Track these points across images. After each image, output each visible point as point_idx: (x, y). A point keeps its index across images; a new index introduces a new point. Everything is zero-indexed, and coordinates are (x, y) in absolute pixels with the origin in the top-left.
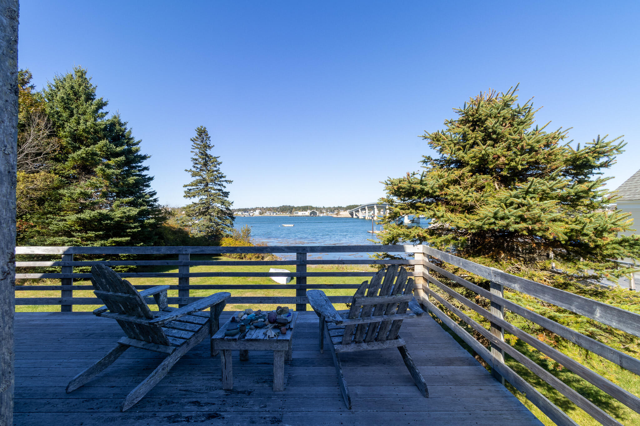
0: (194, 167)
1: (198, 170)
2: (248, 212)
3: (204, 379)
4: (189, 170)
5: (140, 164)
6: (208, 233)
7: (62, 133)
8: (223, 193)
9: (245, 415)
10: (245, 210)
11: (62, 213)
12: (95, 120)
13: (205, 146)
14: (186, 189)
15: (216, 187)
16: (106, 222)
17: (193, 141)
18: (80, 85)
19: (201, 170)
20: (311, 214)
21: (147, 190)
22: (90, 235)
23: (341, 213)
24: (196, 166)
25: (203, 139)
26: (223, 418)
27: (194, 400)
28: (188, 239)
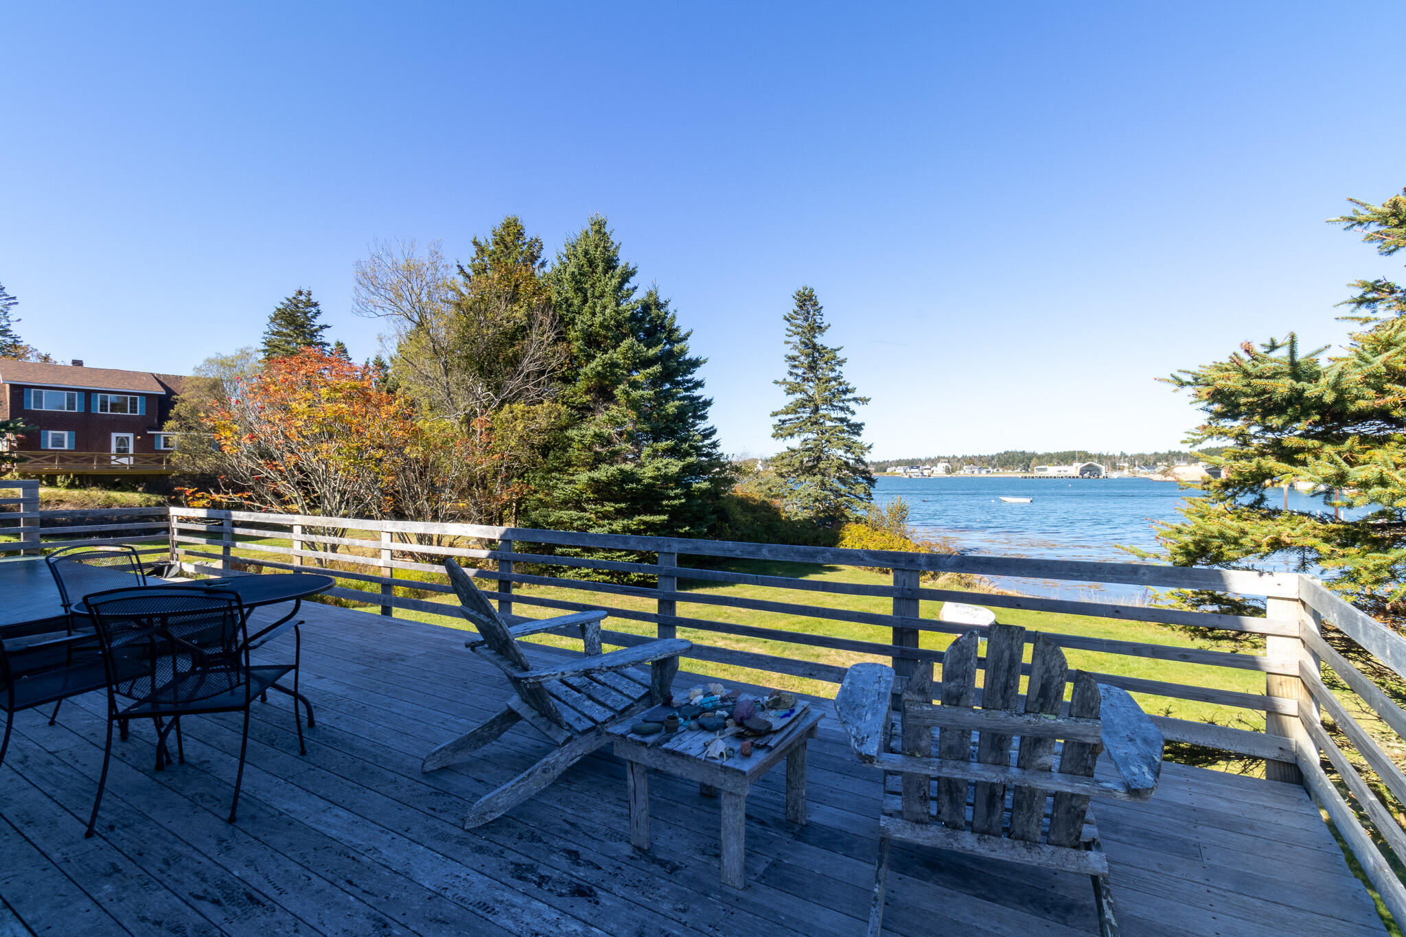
0: (791, 374)
1: (798, 380)
2: (918, 467)
3: (614, 812)
4: (781, 381)
5: (689, 377)
6: (818, 512)
7: (572, 334)
8: (849, 425)
9: (636, 914)
10: (913, 464)
11: (571, 470)
12: (618, 305)
13: (812, 328)
14: (776, 421)
15: (834, 414)
16: (630, 486)
17: (788, 320)
18: (597, 246)
19: (804, 379)
20: (1082, 472)
21: (702, 425)
22: (607, 508)
23: (1176, 470)
24: (795, 371)
25: (808, 313)
26: (597, 903)
27: (574, 847)
28: (778, 524)
